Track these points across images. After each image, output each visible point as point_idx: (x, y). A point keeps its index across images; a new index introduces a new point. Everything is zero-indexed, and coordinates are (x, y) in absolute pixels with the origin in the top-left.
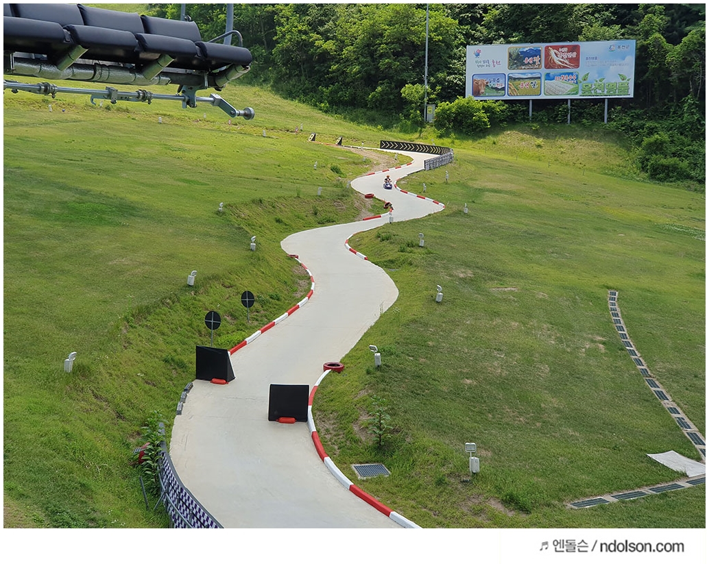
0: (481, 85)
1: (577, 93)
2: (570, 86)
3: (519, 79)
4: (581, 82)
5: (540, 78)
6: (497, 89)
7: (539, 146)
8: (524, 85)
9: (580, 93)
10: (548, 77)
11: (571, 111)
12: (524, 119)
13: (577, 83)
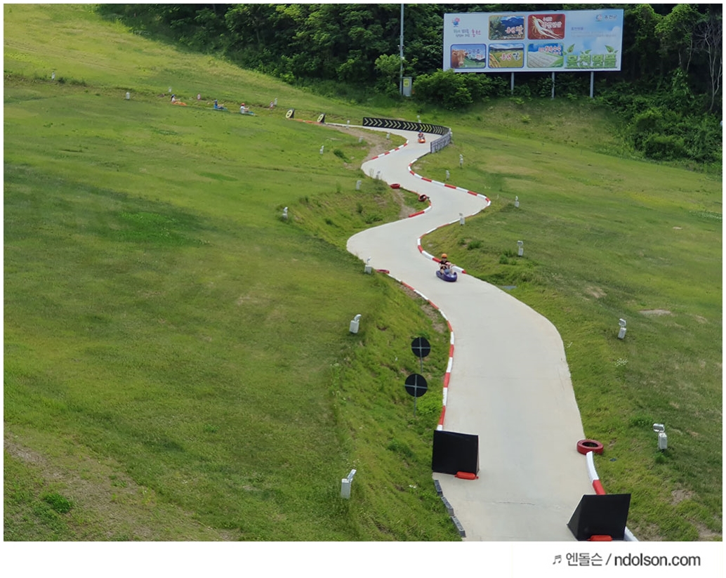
0: (460, 56)
1: (562, 65)
2: (555, 58)
3: (501, 50)
4: (566, 54)
5: (522, 49)
6: (477, 61)
7: (525, 122)
8: (506, 56)
9: (565, 65)
10: (531, 48)
11: (555, 85)
12: (506, 93)
13: (562, 55)
